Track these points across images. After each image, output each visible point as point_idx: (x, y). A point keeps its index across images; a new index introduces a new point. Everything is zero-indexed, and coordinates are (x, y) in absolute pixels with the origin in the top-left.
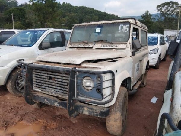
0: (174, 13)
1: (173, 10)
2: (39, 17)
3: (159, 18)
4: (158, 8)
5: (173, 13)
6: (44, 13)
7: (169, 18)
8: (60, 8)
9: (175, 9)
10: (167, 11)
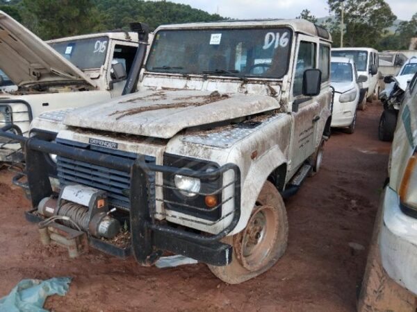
0: (367, 14)
1: (365, 8)
2: (50, 29)
3: (334, 25)
4: (332, 3)
5: (364, 14)
6: (61, 20)
7: (356, 26)
8: (111, 7)
9: (367, 5)
10: (352, 10)
